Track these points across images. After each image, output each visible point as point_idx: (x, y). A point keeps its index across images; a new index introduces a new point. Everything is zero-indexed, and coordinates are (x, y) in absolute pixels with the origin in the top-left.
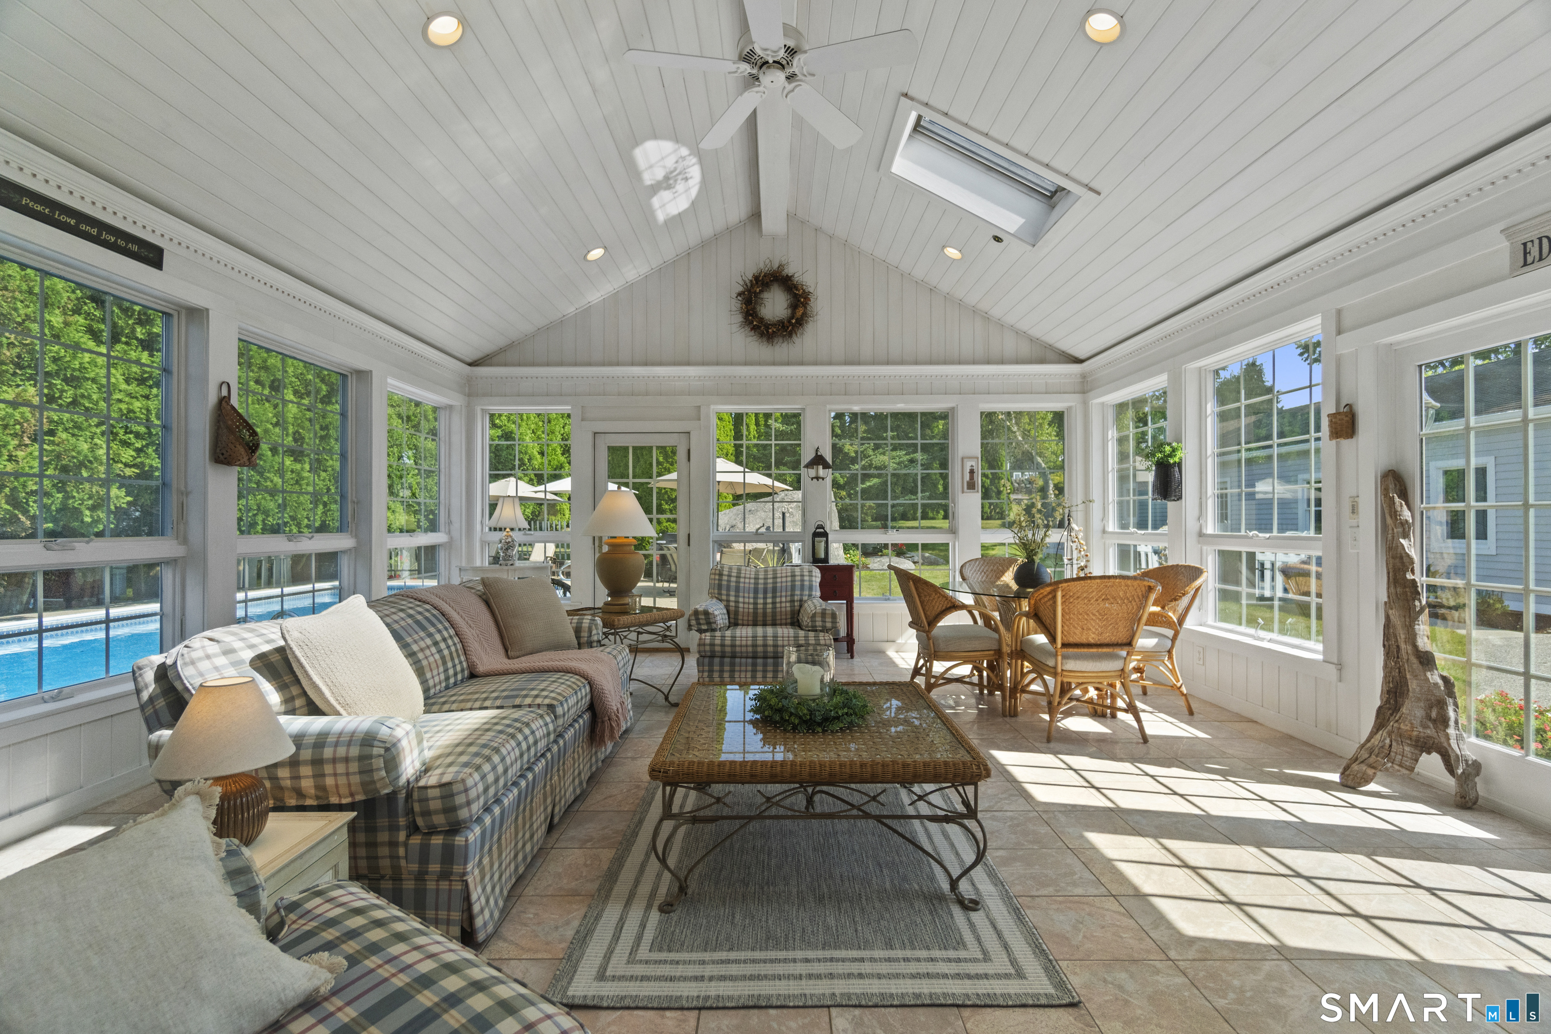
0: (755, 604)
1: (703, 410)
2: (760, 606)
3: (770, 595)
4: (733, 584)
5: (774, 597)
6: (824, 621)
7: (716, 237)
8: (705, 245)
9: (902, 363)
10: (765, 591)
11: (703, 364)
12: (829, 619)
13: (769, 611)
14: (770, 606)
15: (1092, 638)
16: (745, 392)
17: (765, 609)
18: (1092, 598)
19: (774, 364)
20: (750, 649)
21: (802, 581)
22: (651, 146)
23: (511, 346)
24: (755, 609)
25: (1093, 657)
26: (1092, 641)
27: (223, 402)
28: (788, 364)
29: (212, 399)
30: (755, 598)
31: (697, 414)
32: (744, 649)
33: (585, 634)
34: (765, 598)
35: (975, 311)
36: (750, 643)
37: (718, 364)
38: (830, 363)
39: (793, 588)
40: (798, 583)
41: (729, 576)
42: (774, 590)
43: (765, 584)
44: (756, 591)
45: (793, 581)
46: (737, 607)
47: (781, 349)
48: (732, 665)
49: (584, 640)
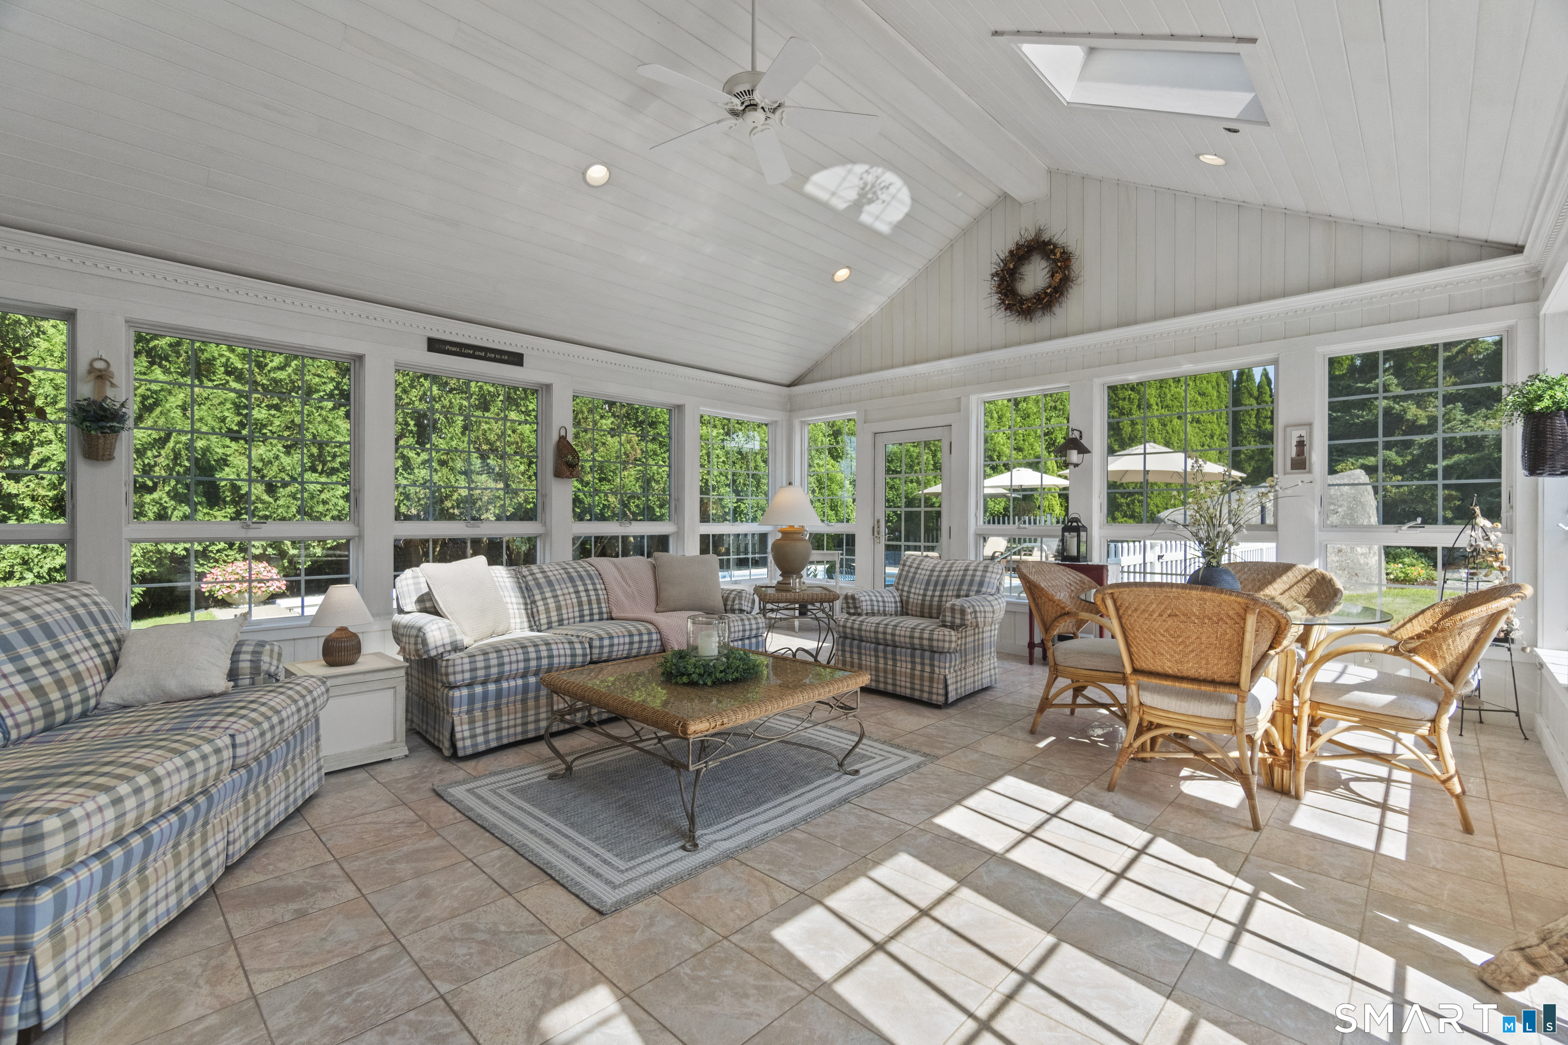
0: (924, 595)
1: (963, 400)
2: (928, 598)
3: (939, 588)
4: (911, 575)
5: (942, 590)
6: (953, 617)
7: (977, 220)
8: (965, 232)
9: (1195, 311)
10: (936, 585)
11: (965, 353)
12: (958, 616)
13: (935, 603)
14: (936, 599)
15: (1169, 667)
16: (1003, 378)
17: (931, 601)
18: (1153, 611)
19: (1035, 341)
20: (908, 640)
21: (973, 576)
22: (818, 178)
23: (816, 366)
24: (923, 600)
25: (1191, 696)
26: (1170, 672)
27: (562, 439)
28: (1051, 338)
29: (555, 438)
30: (926, 590)
31: (958, 407)
32: (902, 639)
33: (729, 603)
34: (934, 591)
35: (1310, 218)
36: (908, 634)
37: (978, 351)
38: (1099, 329)
39: (962, 582)
40: (968, 578)
41: (910, 567)
42: (944, 583)
43: (939, 576)
44: (928, 583)
45: (964, 575)
46: (908, 597)
47: (1043, 323)
48: (894, 653)
49: (729, 607)
